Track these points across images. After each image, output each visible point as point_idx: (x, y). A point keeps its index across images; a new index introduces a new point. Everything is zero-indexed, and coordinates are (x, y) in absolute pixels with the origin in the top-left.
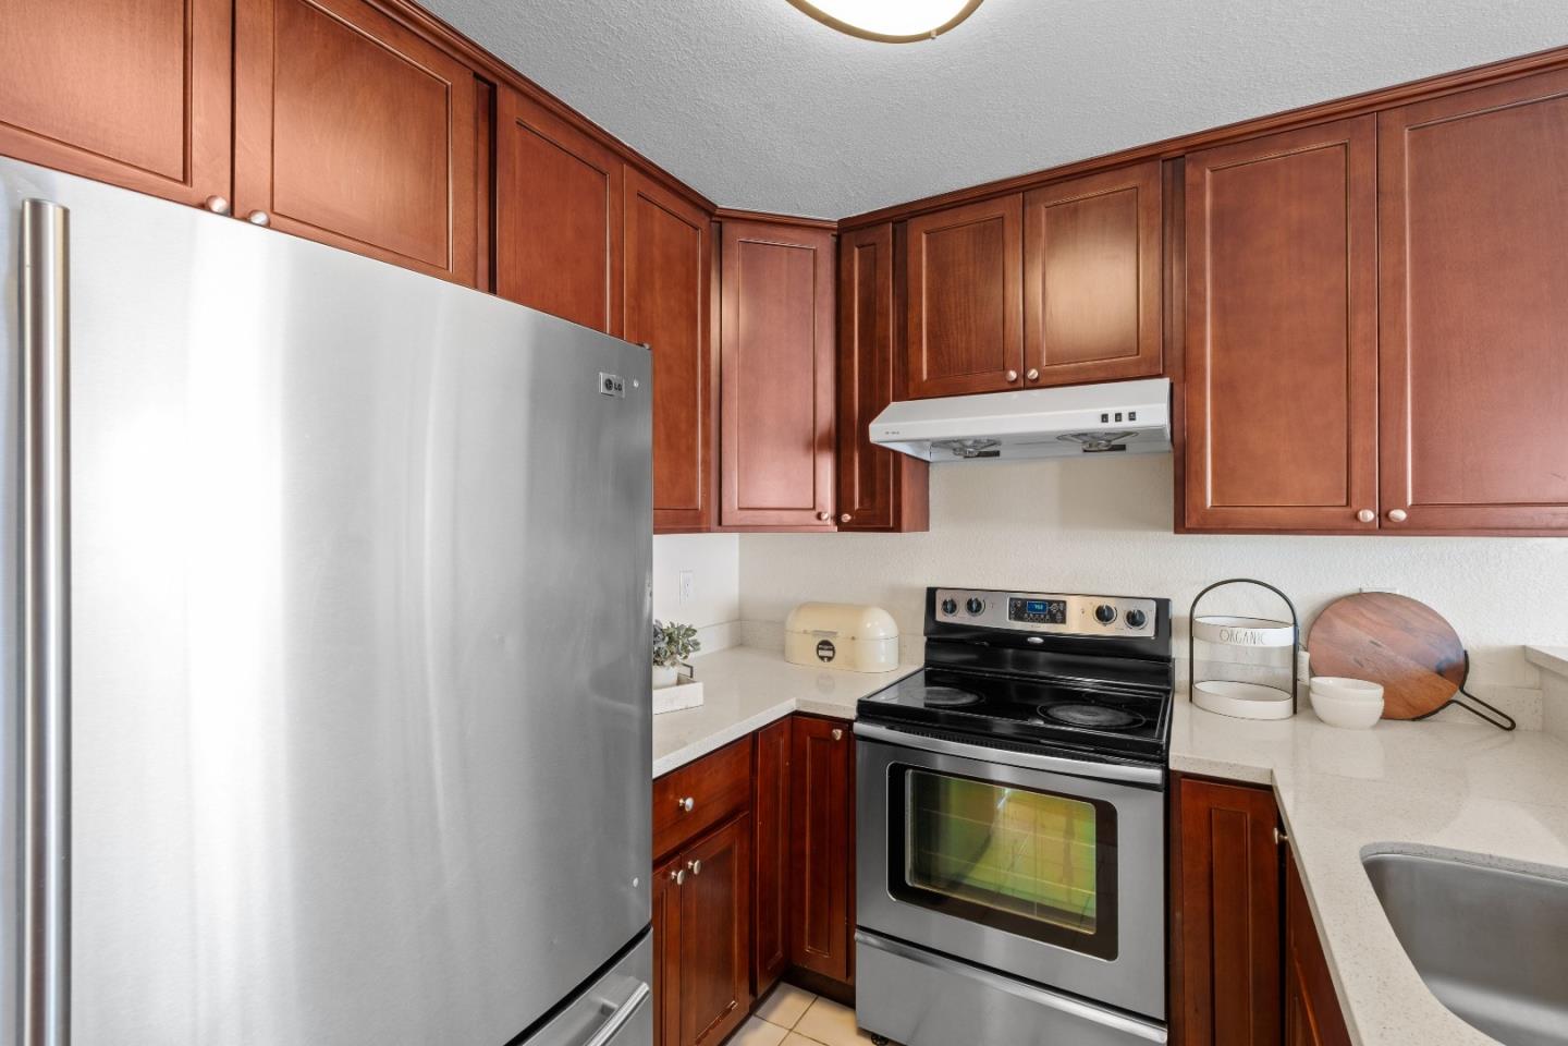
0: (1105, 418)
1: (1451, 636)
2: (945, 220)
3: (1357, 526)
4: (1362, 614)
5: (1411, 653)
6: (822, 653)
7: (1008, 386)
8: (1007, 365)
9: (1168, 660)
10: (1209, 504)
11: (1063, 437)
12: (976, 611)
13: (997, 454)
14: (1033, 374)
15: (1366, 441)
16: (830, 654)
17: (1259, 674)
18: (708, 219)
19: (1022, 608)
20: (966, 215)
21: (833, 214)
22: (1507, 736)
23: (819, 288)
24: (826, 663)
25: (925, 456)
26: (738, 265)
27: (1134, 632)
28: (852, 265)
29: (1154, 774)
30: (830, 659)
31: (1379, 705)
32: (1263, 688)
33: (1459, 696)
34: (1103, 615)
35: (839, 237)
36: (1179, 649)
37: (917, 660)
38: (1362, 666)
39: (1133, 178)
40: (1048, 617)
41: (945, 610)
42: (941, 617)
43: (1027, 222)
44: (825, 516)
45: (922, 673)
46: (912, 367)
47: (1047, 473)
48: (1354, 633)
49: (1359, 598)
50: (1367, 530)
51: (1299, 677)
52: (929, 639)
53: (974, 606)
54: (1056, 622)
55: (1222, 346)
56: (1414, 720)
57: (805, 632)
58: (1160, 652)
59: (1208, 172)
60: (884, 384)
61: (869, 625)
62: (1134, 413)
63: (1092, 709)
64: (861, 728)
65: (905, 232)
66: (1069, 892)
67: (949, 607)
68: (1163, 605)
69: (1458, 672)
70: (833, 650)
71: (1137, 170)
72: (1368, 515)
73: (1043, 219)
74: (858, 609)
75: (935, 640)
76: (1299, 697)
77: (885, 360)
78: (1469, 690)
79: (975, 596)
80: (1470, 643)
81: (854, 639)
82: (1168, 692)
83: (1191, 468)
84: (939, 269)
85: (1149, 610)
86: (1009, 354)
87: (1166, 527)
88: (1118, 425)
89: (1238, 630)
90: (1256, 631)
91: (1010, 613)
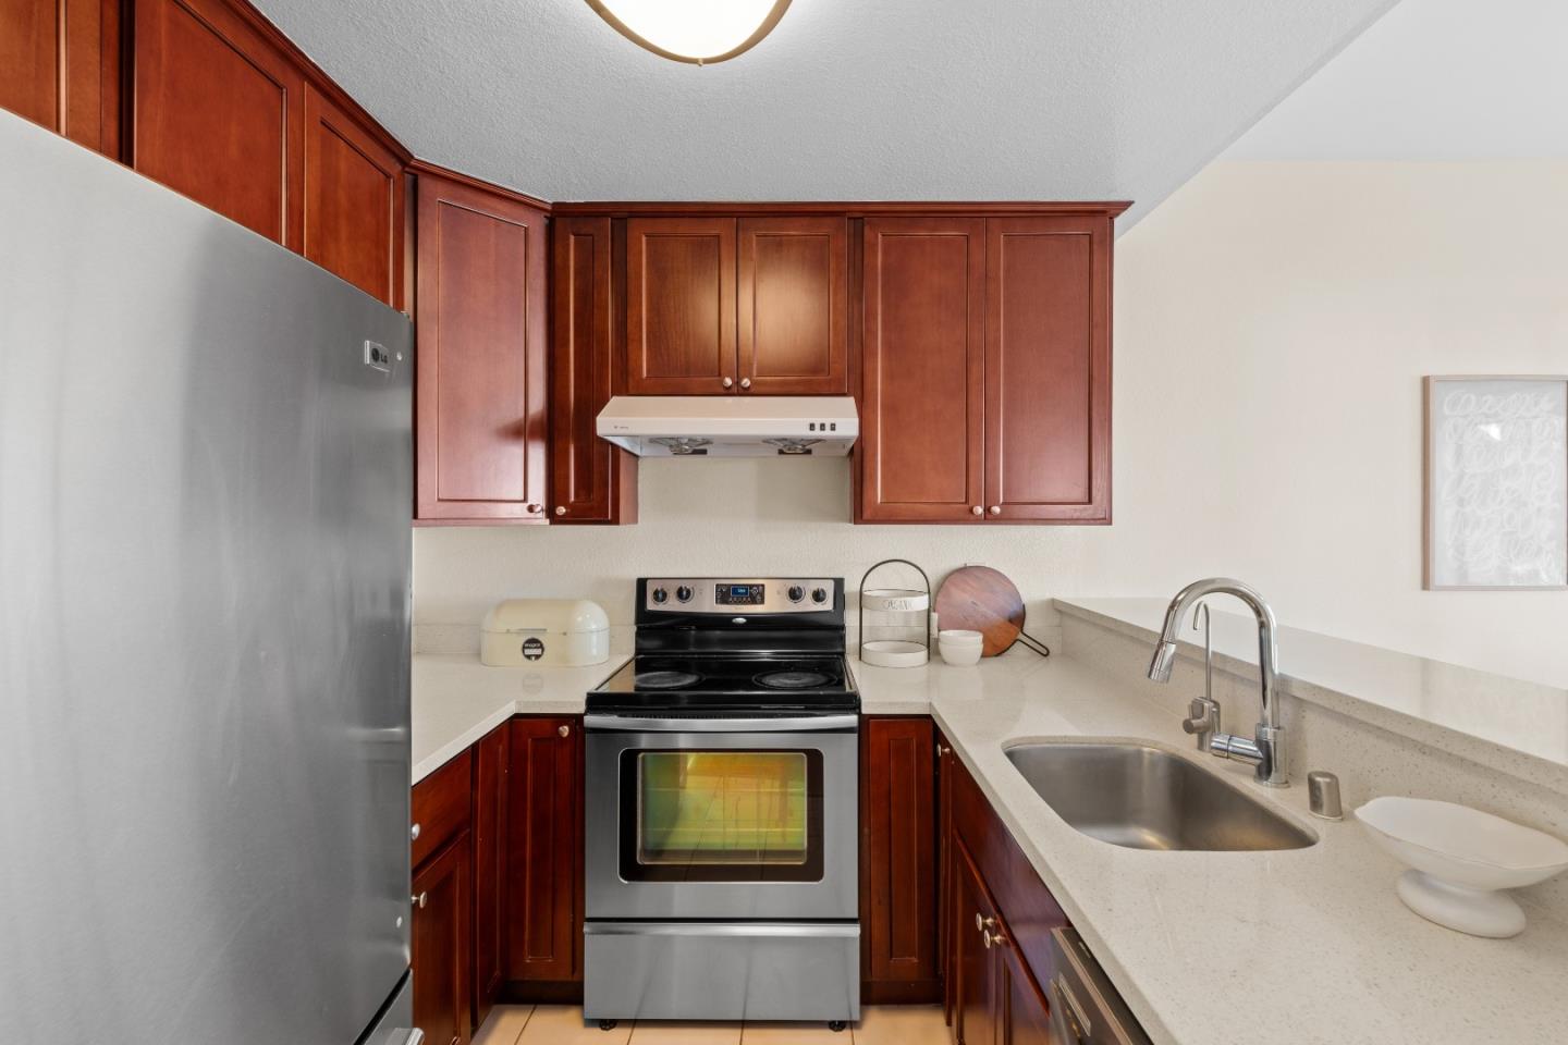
0: (812, 427)
1: (1016, 594)
2: (664, 226)
3: (972, 517)
4: (965, 581)
5: (993, 608)
6: (528, 652)
7: (722, 391)
8: (722, 372)
9: (842, 628)
10: (879, 500)
11: (767, 441)
12: (687, 598)
13: (706, 453)
14: (746, 382)
15: (978, 457)
16: (538, 652)
17: (903, 633)
18: (400, 167)
19: (727, 593)
20: (685, 227)
21: (549, 192)
22: (1045, 659)
23: (531, 270)
24: (533, 663)
25: (637, 451)
26: (438, 228)
27: (819, 607)
28: (567, 252)
29: (851, 720)
30: (538, 657)
31: (981, 647)
32: (906, 644)
33: (1021, 637)
34: (794, 595)
35: (552, 221)
36: (851, 619)
37: (627, 652)
38: (968, 620)
39: (826, 227)
40: (748, 599)
41: (656, 599)
42: (651, 606)
43: (740, 244)
44: (536, 509)
45: (633, 662)
46: (631, 363)
47: (745, 472)
48: (963, 597)
49: (964, 571)
50: (977, 521)
51: (931, 633)
52: (639, 628)
53: (684, 593)
54: (756, 604)
55: (890, 376)
56: (998, 655)
57: (508, 631)
58: (836, 622)
59: (880, 236)
60: (602, 376)
61: (580, 619)
62: (834, 425)
63: (795, 674)
64: (592, 720)
65: (625, 230)
66: (784, 835)
67: (660, 595)
68: (839, 583)
69: (1018, 620)
70: (542, 647)
71: (828, 221)
72: (979, 510)
73: (754, 245)
74: (569, 604)
75: (645, 628)
76: (932, 647)
77: (604, 354)
78: (1025, 631)
79: (684, 584)
80: (1025, 599)
81: (565, 634)
82: (842, 654)
83: (867, 471)
84: (659, 273)
85: (829, 588)
86: (724, 362)
87: (842, 520)
88: (822, 433)
89: (895, 599)
90: (907, 599)
91: (716, 598)
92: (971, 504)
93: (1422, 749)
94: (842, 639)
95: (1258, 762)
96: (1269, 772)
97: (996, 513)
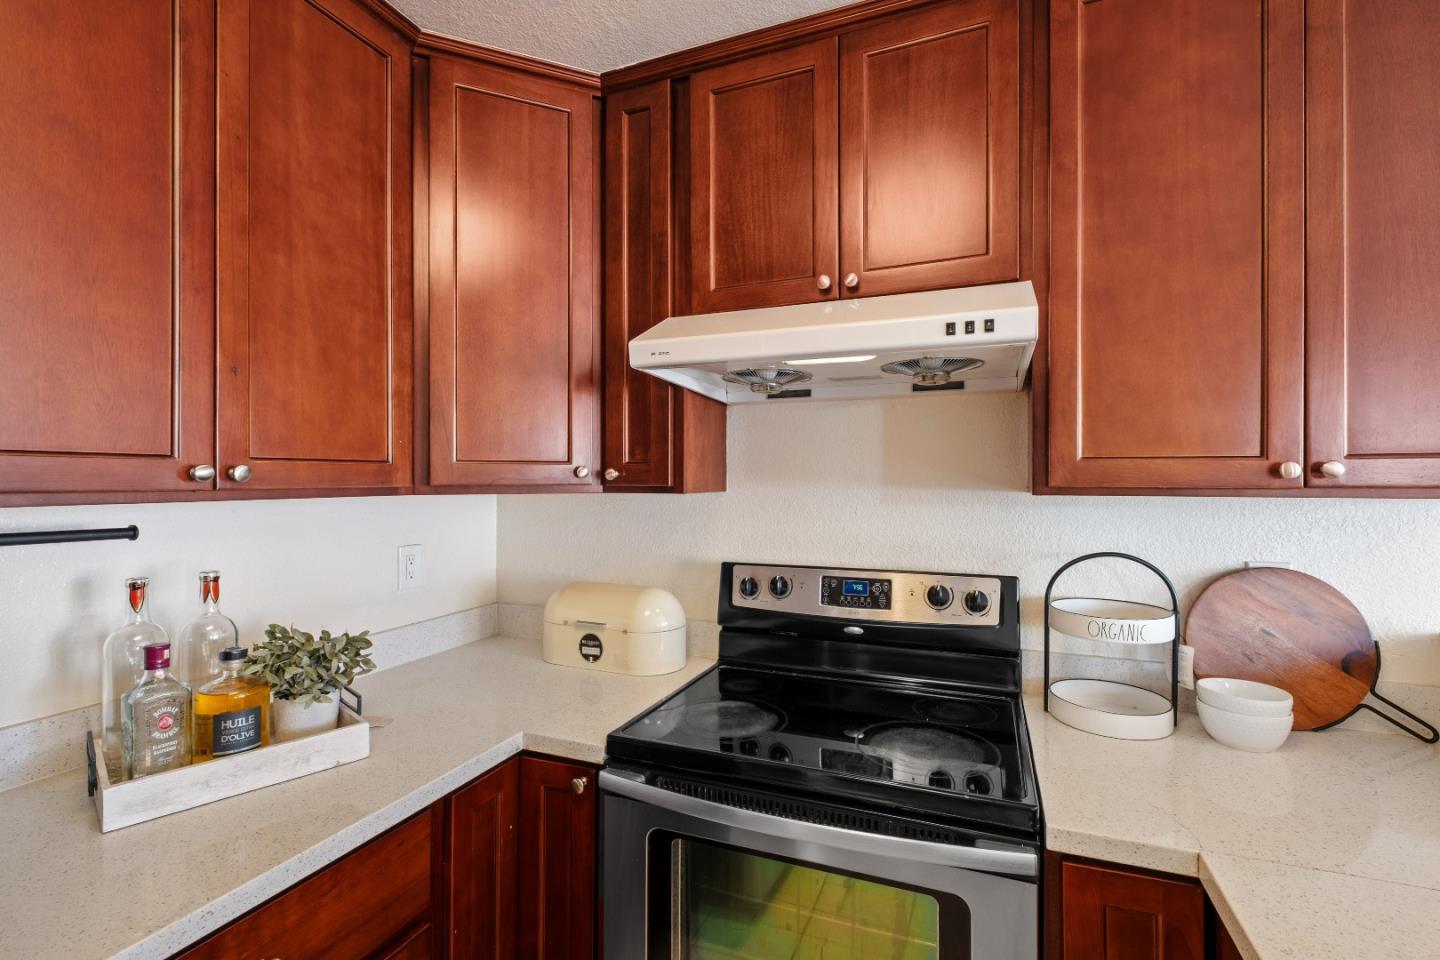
0: (950, 329)
1: (1357, 622)
2: (737, 74)
3: (1276, 482)
4: (1250, 594)
6: (586, 650)
7: (817, 294)
8: (818, 269)
9: (1017, 654)
10: (1080, 455)
12: (783, 592)
13: (807, 393)
14: (852, 279)
16: (595, 651)
17: (1124, 671)
18: (408, 48)
19: (838, 589)
20: (765, 69)
21: (596, 59)
22: (1429, 750)
23: (576, 167)
24: (590, 665)
25: (719, 395)
26: (455, 121)
27: (977, 619)
28: (620, 137)
30: (596, 658)
31: (1287, 719)
33: (1369, 699)
34: (937, 598)
35: (603, 101)
36: (1030, 639)
37: (708, 658)
38: (1251, 661)
39: (983, 12)
40: (869, 600)
41: (744, 591)
42: (738, 600)
43: (844, 75)
44: (583, 473)
45: (716, 674)
46: (696, 272)
47: (866, 421)
48: (1241, 619)
49: (1244, 571)
50: (1289, 490)
51: (1179, 678)
52: (725, 629)
53: (779, 585)
54: (879, 607)
55: (1099, 241)
56: (1315, 730)
57: (566, 623)
58: (1004, 643)
59: (1080, 4)
60: (660, 296)
61: (647, 613)
62: (992, 321)
64: (610, 778)
65: (687, 94)
67: (748, 587)
68: (1009, 584)
69: (1368, 669)
70: (600, 646)
71: (987, 3)
72: (1296, 470)
73: (865, 71)
74: (633, 590)
75: (730, 629)
76: (1181, 703)
77: (662, 264)
78: (1377, 690)
79: (780, 573)
80: (1377, 632)
81: (625, 632)
82: (1016, 696)
83: (1057, 405)
84: (731, 140)
85: (993, 592)
86: (820, 254)
87: (1014, 486)
88: (970, 338)
89: (1108, 622)
90: (1131, 622)
91: (823, 596)
92: (1273, 459)
94: (1015, 670)
97: (1333, 476)
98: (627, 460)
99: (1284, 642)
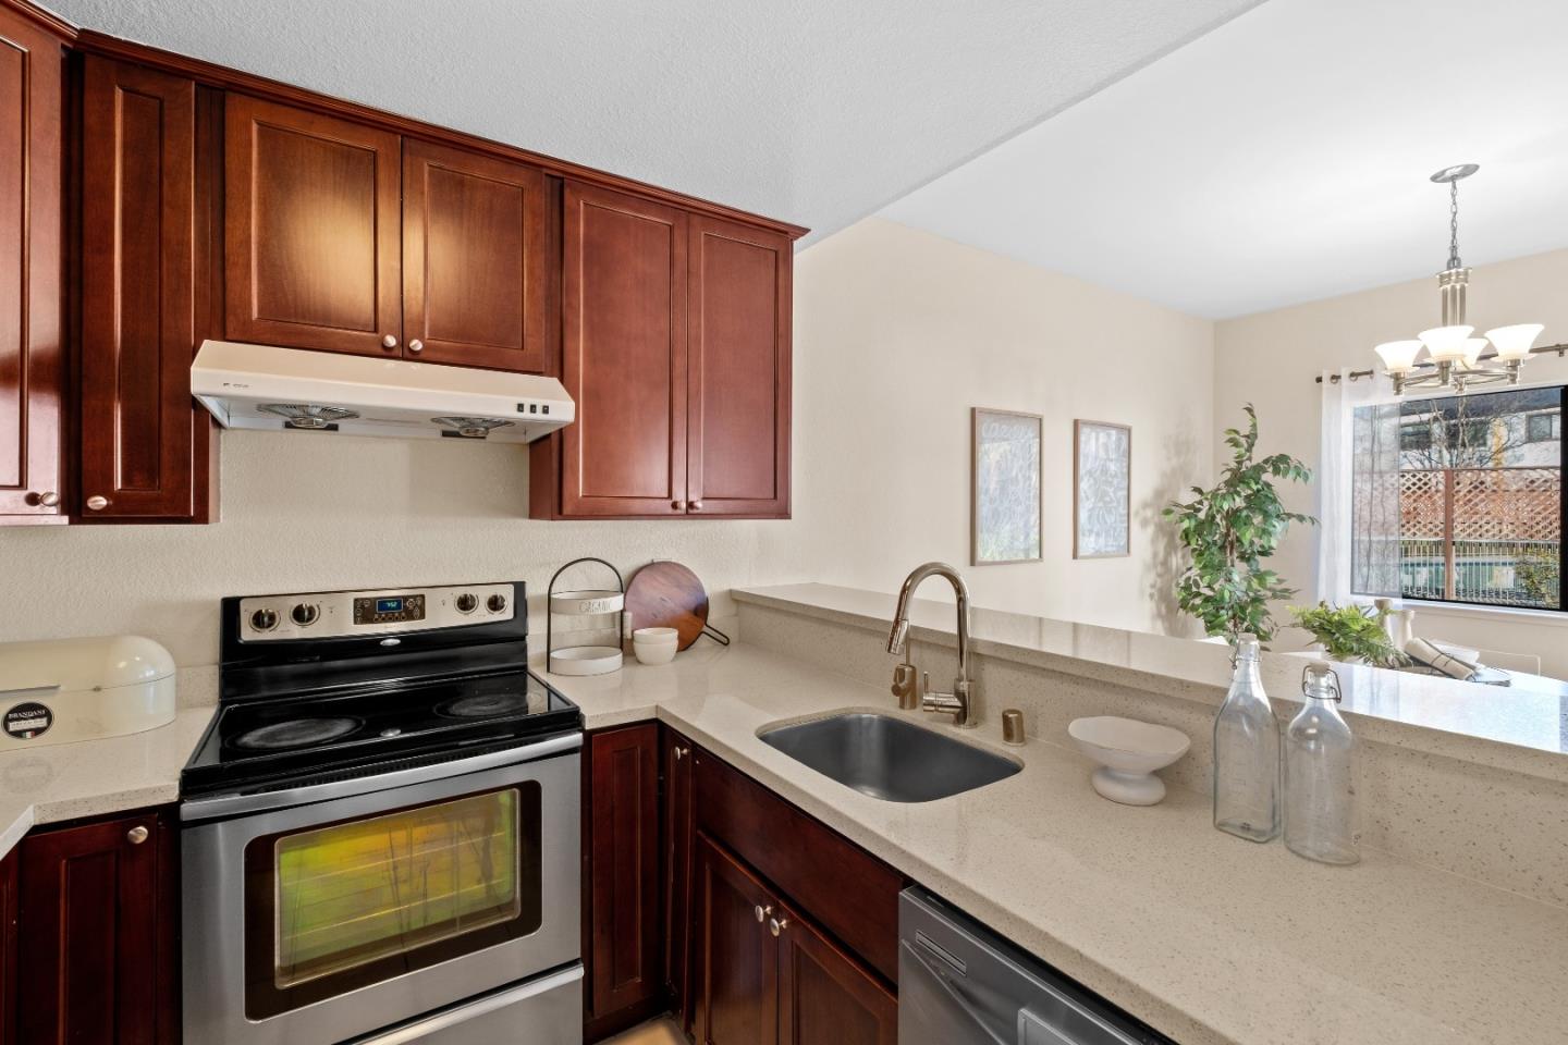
0: (520, 407)
1: (699, 588)
2: (287, 118)
3: (675, 512)
4: (654, 578)
5: (676, 600)
6: (13, 726)
7: (380, 350)
8: (380, 327)
9: (524, 637)
10: (581, 494)
12: (310, 619)
13: (335, 428)
14: (417, 345)
16: (42, 723)
17: (590, 637)
19: (367, 610)
20: (322, 128)
22: (726, 649)
24: (28, 742)
27: (497, 616)
29: (575, 738)
30: (37, 732)
31: (675, 644)
32: (597, 647)
33: (705, 629)
34: (465, 604)
35: (76, 55)
36: (536, 628)
38: (656, 617)
39: (519, 179)
40: (403, 614)
41: (258, 625)
42: (248, 634)
43: (406, 169)
44: (42, 500)
46: (232, 297)
47: (393, 455)
48: (650, 592)
49: (651, 565)
50: (680, 517)
51: (624, 632)
52: (226, 668)
53: (304, 614)
54: (414, 619)
56: (687, 649)
58: (520, 632)
59: (581, 203)
61: (123, 664)
62: (548, 407)
65: (221, 106)
67: (264, 619)
68: (519, 587)
69: (701, 611)
70: (48, 715)
71: (523, 172)
72: (683, 506)
73: (426, 177)
74: (105, 643)
75: (239, 667)
76: (625, 646)
78: (709, 623)
79: (306, 602)
80: (707, 592)
81: (97, 689)
82: (525, 668)
83: (568, 461)
84: (281, 178)
85: (508, 594)
86: (382, 317)
87: (517, 514)
88: (533, 416)
89: (592, 601)
90: (605, 600)
91: (355, 617)
92: (674, 499)
93: (1077, 680)
94: (524, 650)
95: (958, 710)
96: (965, 718)
97: (697, 508)
98: (119, 487)
99: (670, 604)
